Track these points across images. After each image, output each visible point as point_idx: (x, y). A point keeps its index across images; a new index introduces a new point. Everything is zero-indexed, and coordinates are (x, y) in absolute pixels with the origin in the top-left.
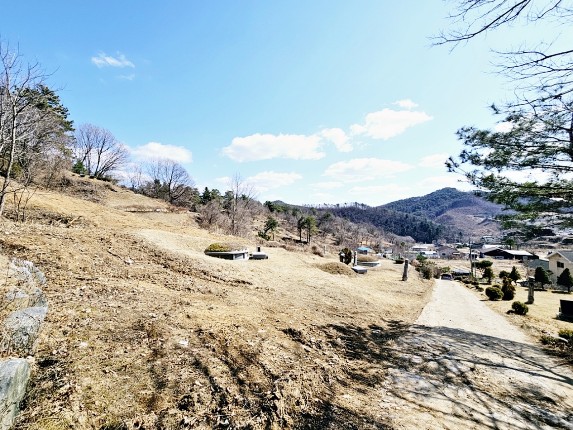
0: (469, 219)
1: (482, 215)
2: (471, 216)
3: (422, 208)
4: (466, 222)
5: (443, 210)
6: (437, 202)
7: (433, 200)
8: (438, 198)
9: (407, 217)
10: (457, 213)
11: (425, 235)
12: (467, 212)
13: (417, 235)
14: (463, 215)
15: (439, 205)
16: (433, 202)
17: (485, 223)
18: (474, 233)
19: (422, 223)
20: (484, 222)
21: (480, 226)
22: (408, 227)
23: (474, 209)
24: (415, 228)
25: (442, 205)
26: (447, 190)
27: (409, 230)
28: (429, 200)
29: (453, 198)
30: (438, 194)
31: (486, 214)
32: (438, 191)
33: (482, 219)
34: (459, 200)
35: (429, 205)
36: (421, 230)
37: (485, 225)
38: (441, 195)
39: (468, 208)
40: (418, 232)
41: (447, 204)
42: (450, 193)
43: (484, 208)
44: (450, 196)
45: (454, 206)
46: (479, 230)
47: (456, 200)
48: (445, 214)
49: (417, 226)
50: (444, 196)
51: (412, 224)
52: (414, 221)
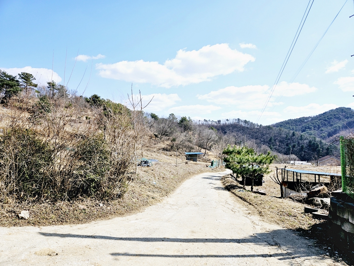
3: (313, 128)
5: (336, 130)
6: (329, 123)
7: (326, 120)
8: (331, 118)
9: (294, 134)
13: (304, 155)
15: (332, 125)
16: (326, 122)
19: (310, 142)
22: (294, 146)
24: (302, 147)
25: (335, 126)
26: (342, 110)
27: (295, 149)
28: (320, 119)
29: (347, 118)
32: (332, 110)
35: (321, 125)
36: (308, 150)
38: (335, 115)
40: (305, 152)
41: (340, 124)
42: (344, 113)
44: (344, 116)
45: (348, 126)
47: (350, 120)
48: (338, 135)
49: (305, 146)
50: (337, 116)
51: (299, 143)
52: (301, 139)
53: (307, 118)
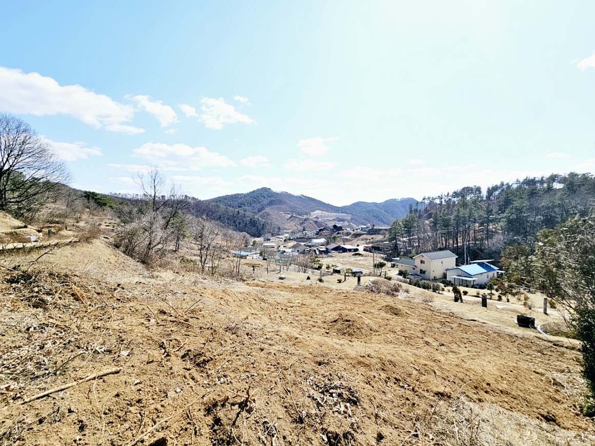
0: (281, 215)
1: (289, 212)
2: (282, 213)
3: (246, 204)
4: (279, 218)
5: (263, 207)
6: (258, 200)
7: (255, 198)
8: (259, 196)
9: (238, 213)
10: (272, 210)
11: (254, 229)
12: (280, 209)
14: (277, 212)
15: (259, 203)
16: (255, 200)
17: (292, 219)
18: (286, 227)
19: (251, 219)
20: (290, 218)
21: (288, 221)
22: (240, 223)
23: (283, 207)
24: (246, 223)
25: (262, 203)
26: (265, 190)
27: (241, 225)
28: (252, 197)
29: (269, 197)
30: (259, 192)
31: (292, 211)
32: (258, 189)
33: (289, 216)
34: (274, 199)
35: (252, 202)
36: (250, 226)
37: (292, 220)
38: (261, 194)
39: (280, 206)
41: (266, 202)
42: (267, 193)
43: (290, 207)
44: (267, 195)
45: (271, 203)
46: (289, 224)
47: (272, 199)
48: (265, 211)
49: (248, 222)
50: (263, 194)
51: (243, 221)
52: (244, 217)
53: (240, 194)
